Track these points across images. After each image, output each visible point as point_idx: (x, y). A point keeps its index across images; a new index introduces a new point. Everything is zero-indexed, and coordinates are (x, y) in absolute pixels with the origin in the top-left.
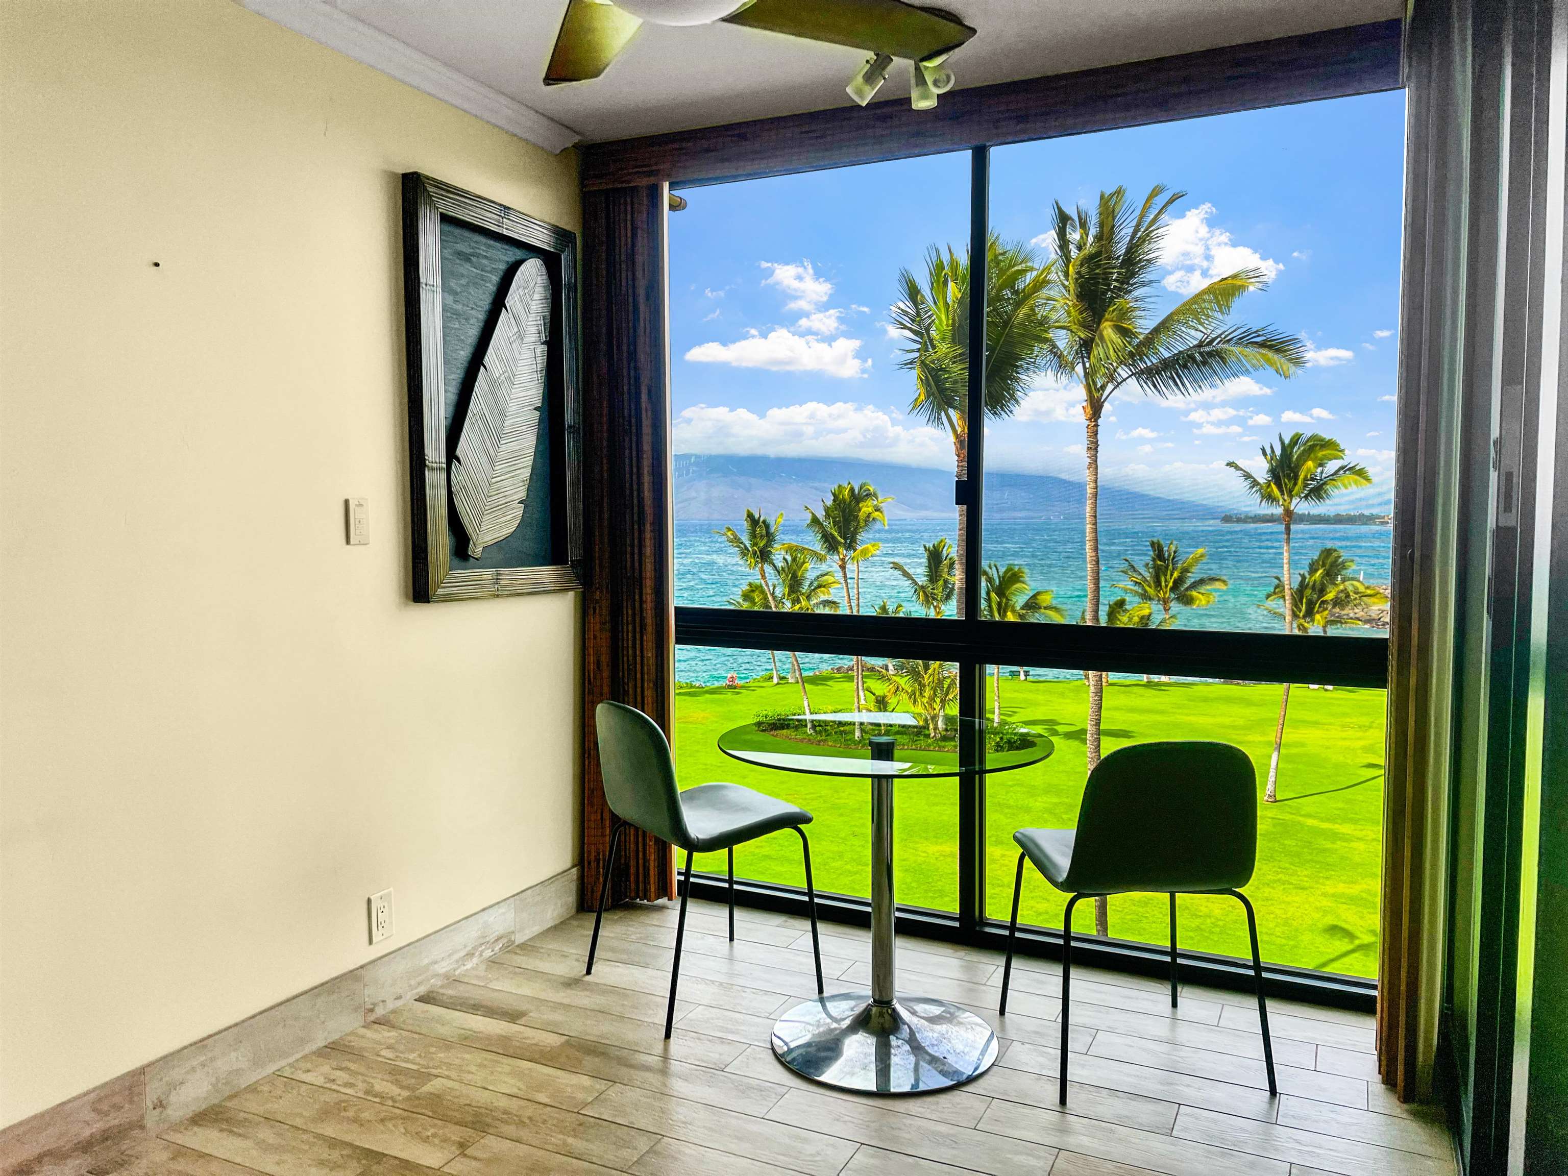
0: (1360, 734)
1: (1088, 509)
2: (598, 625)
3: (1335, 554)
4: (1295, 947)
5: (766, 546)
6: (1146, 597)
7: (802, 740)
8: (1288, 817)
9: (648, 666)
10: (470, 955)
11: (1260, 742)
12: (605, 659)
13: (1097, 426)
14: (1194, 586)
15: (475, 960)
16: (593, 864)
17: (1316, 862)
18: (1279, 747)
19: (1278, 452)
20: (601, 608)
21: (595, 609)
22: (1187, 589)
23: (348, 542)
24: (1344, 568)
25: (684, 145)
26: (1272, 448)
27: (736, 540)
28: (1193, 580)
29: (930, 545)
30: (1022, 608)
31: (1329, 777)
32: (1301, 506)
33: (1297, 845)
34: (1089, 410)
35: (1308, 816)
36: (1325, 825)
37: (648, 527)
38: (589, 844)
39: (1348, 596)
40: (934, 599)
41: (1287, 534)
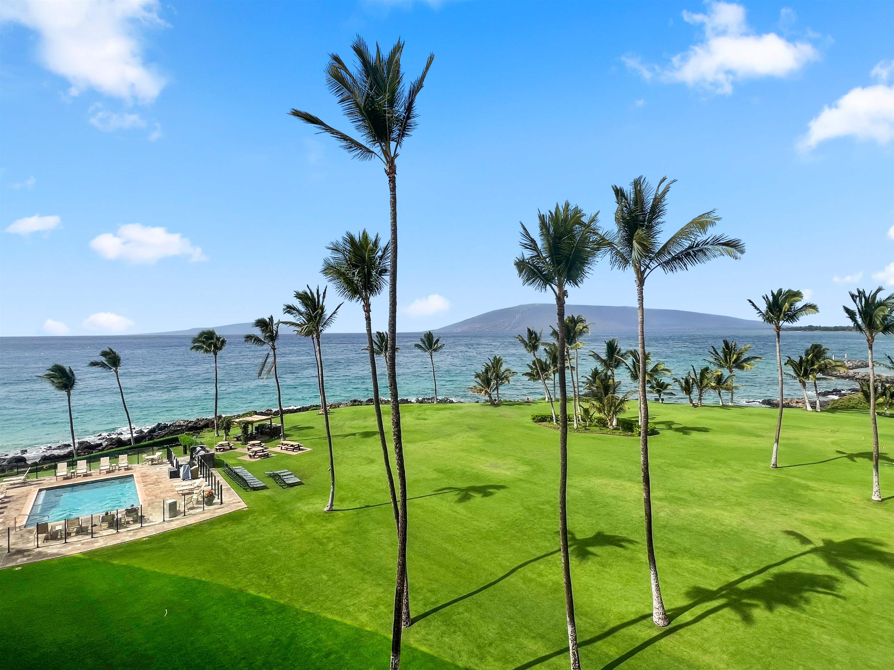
0: (832, 435)
3: (820, 347)
4: (774, 546)
5: (535, 343)
6: (721, 366)
7: (551, 427)
8: (783, 476)
13: (642, 289)
14: (745, 361)
17: (795, 501)
18: (777, 441)
19: (771, 298)
22: (741, 363)
24: (825, 353)
27: (523, 341)
28: (744, 359)
29: (607, 341)
30: (651, 371)
32: (785, 324)
33: (785, 491)
34: (637, 282)
35: (795, 476)
36: (803, 482)
40: (611, 366)
41: (779, 338)
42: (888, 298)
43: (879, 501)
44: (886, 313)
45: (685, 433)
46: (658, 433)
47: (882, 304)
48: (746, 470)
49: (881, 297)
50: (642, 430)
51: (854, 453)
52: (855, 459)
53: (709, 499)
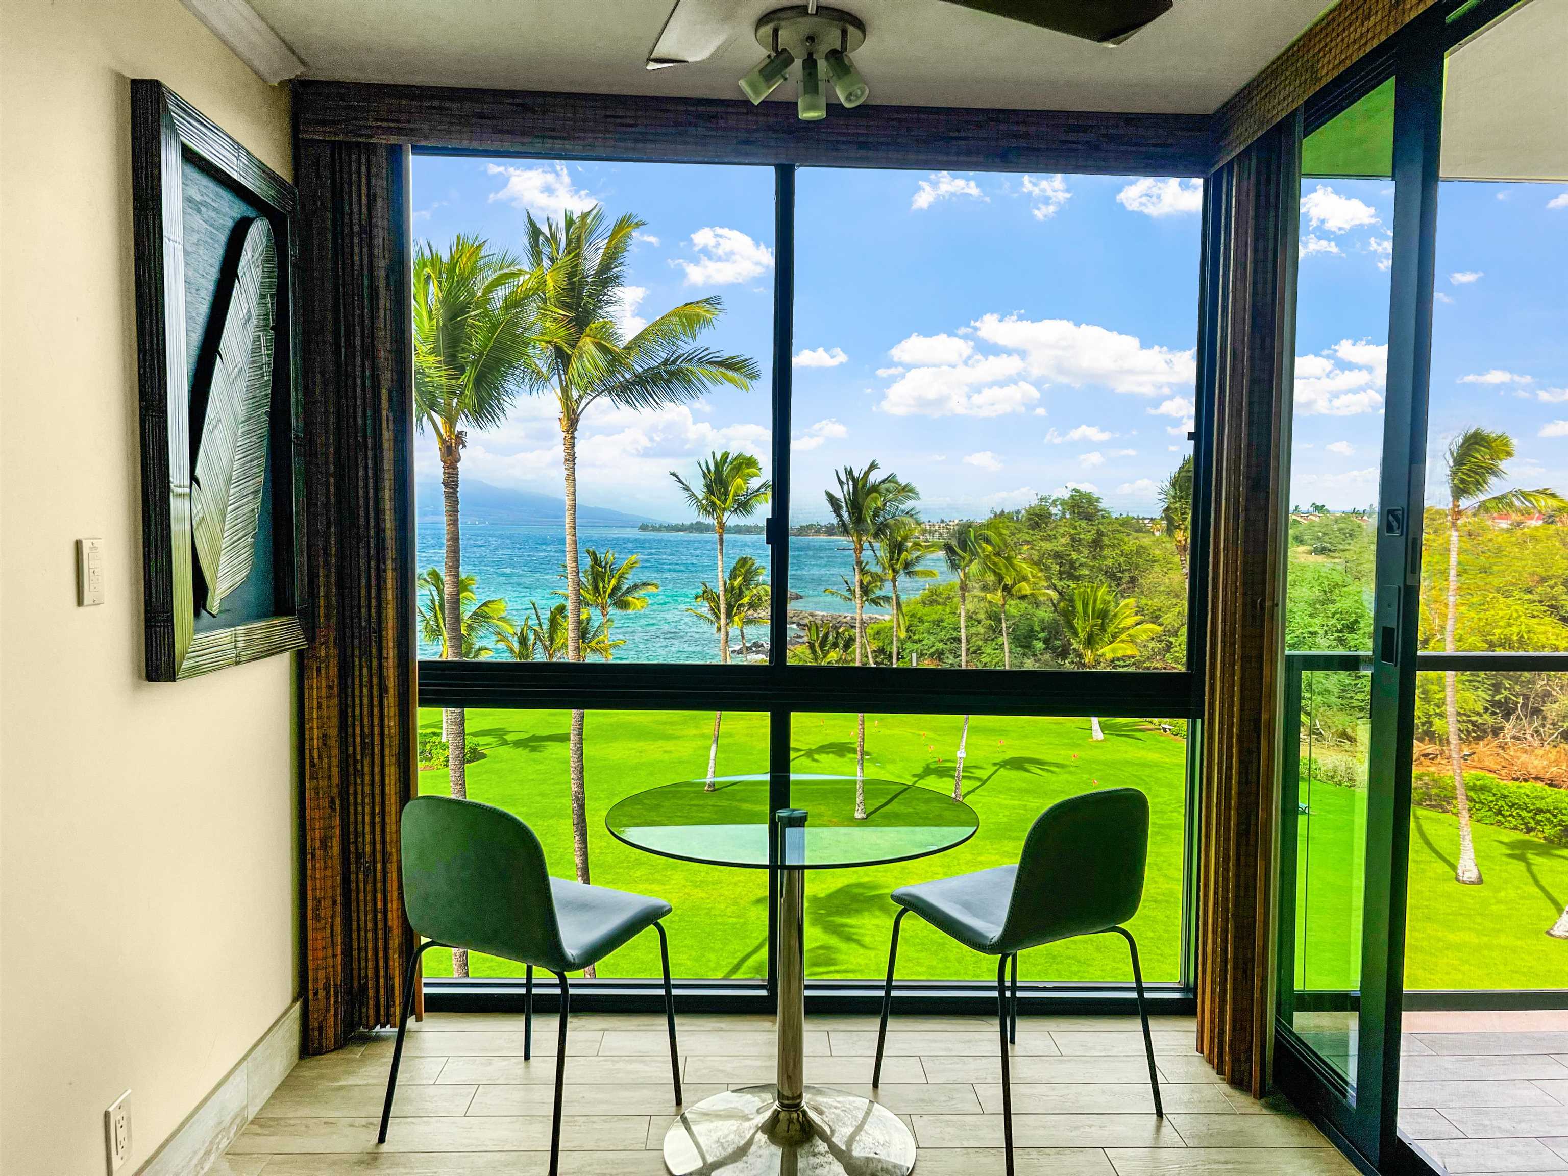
1: (567, 520)
2: (324, 690)
3: (750, 563)
4: (745, 923)
8: (725, 803)
9: (390, 736)
10: (208, 1153)
11: (695, 736)
12: (334, 732)
13: (573, 438)
14: (628, 591)
15: (213, 1157)
16: (322, 994)
18: (717, 739)
19: (712, 468)
20: (327, 667)
21: (319, 670)
22: (623, 595)
23: (80, 602)
24: (757, 574)
25: (446, 104)
26: (707, 463)
28: (627, 586)
31: (756, 762)
32: (732, 520)
34: (565, 422)
37: (390, 565)
38: (316, 970)
39: (760, 599)
41: (721, 544)
42: (883, 482)
43: (863, 819)
44: (879, 504)
45: (534, 749)
46: (484, 756)
47: (875, 489)
48: (666, 804)
49: (875, 477)
50: (451, 753)
51: (813, 747)
52: (816, 757)
53: (620, 868)
